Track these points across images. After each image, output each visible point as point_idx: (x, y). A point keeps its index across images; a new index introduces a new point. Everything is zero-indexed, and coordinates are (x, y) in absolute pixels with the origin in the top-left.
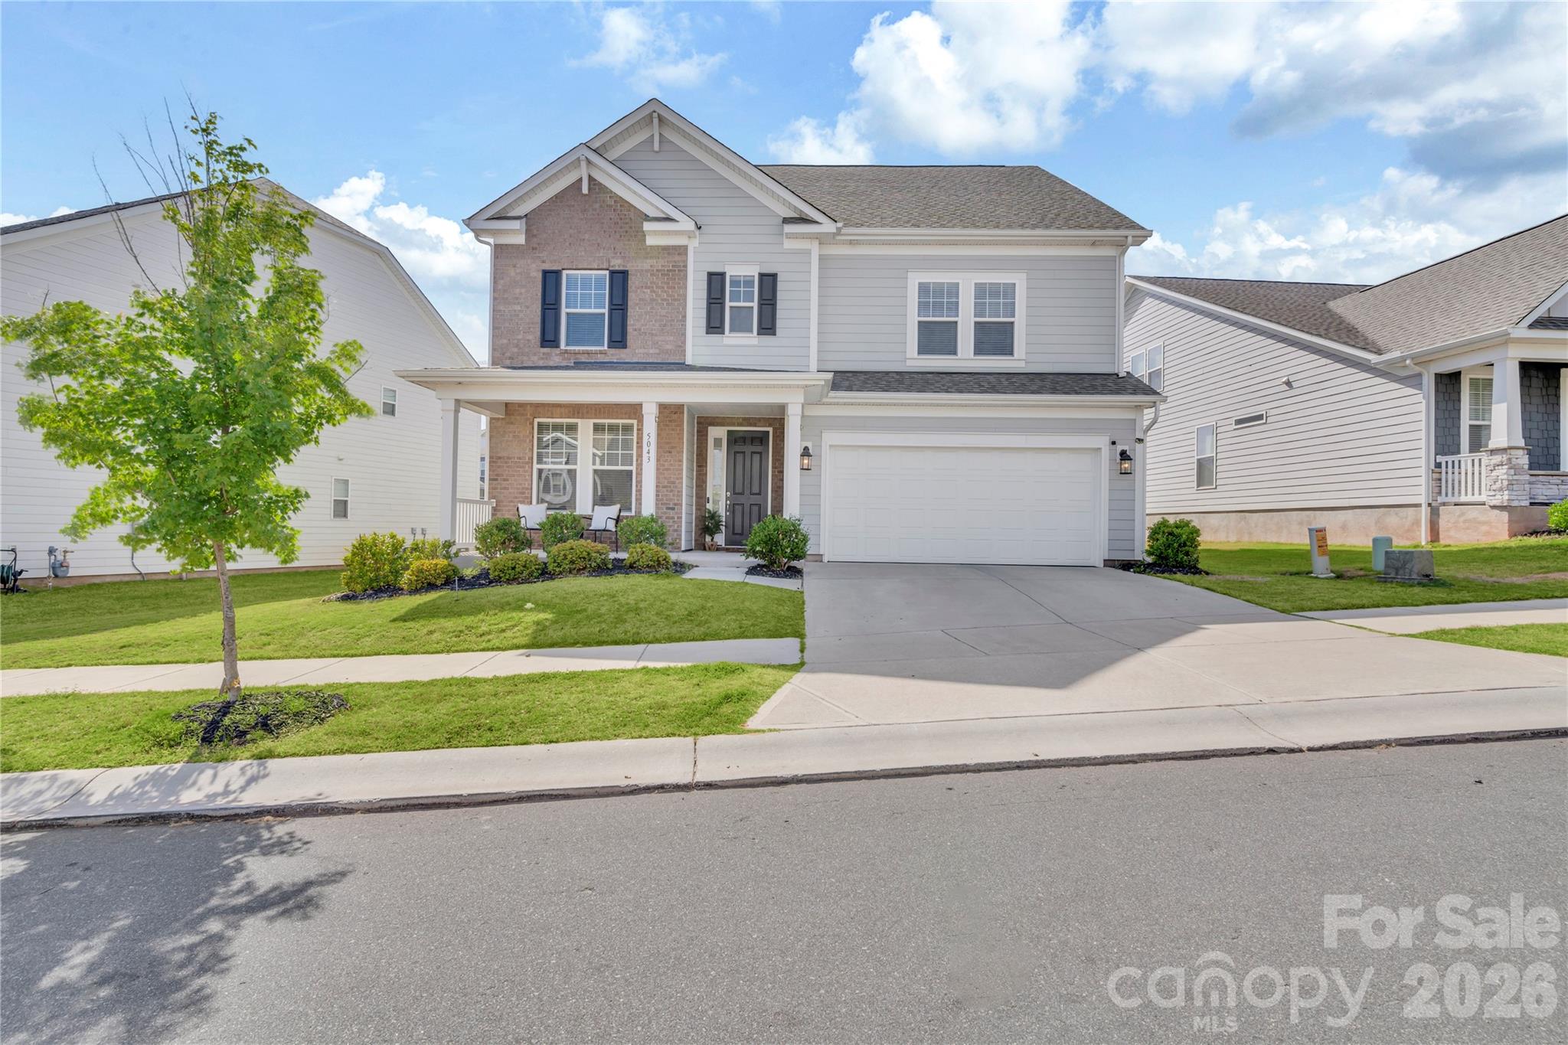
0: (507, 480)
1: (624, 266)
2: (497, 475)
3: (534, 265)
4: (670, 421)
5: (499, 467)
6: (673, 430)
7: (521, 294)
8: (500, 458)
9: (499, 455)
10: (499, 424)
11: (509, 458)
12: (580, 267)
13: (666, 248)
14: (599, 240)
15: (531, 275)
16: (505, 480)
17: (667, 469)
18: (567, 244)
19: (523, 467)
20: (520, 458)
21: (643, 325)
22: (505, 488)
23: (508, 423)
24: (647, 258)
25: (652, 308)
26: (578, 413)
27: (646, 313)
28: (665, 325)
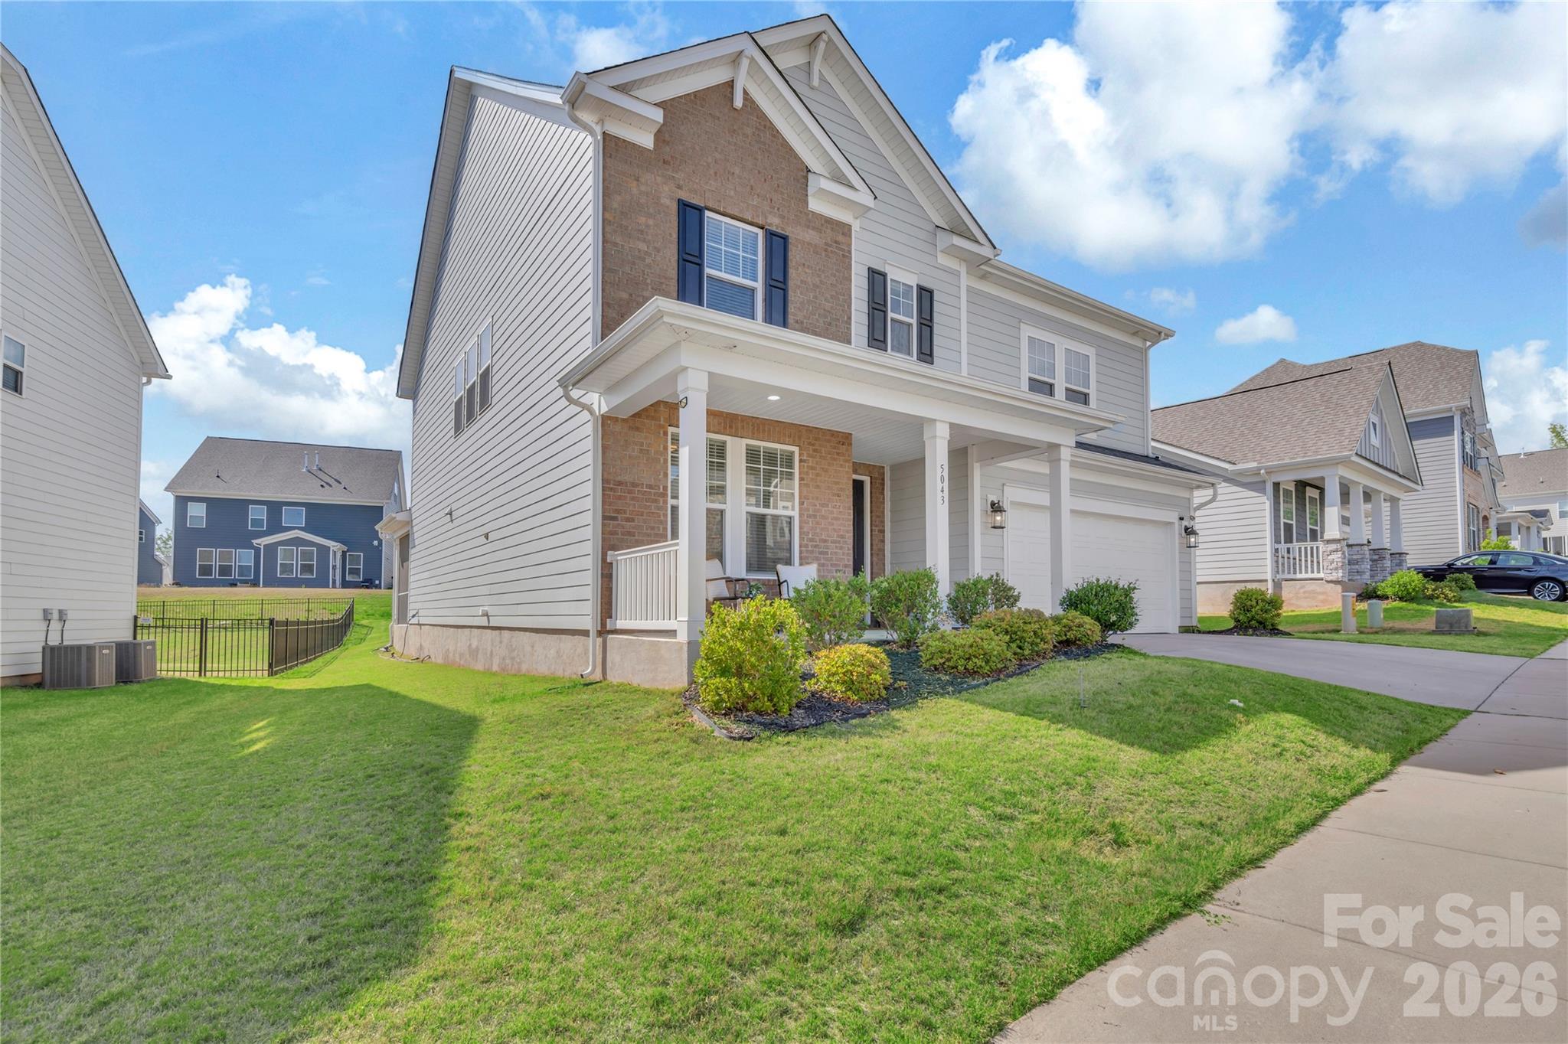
0: (633, 520)
1: (783, 229)
2: (618, 511)
3: (666, 188)
4: (838, 454)
5: (620, 498)
6: (841, 466)
7: (648, 226)
8: (620, 483)
9: (619, 478)
10: (618, 428)
11: (634, 485)
12: (729, 211)
13: (829, 221)
14: (752, 181)
15: (663, 201)
16: (628, 520)
17: (837, 519)
18: (712, 172)
19: (656, 501)
20: (650, 487)
21: (805, 317)
22: (630, 534)
23: (631, 428)
24: (808, 227)
25: (815, 297)
26: (731, 427)
27: (809, 301)
28: (830, 324)
